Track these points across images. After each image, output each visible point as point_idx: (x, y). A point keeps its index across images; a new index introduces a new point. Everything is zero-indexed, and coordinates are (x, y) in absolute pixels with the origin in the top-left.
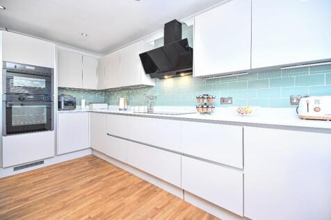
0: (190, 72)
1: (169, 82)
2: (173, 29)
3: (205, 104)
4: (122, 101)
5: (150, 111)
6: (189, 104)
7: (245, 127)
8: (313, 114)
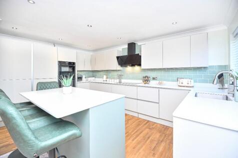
0: (140, 65)
1: (129, 69)
2: (132, 46)
3: (146, 80)
4: (105, 77)
5: (120, 82)
6: (139, 79)
7: (160, 89)
8: (181, 85)
